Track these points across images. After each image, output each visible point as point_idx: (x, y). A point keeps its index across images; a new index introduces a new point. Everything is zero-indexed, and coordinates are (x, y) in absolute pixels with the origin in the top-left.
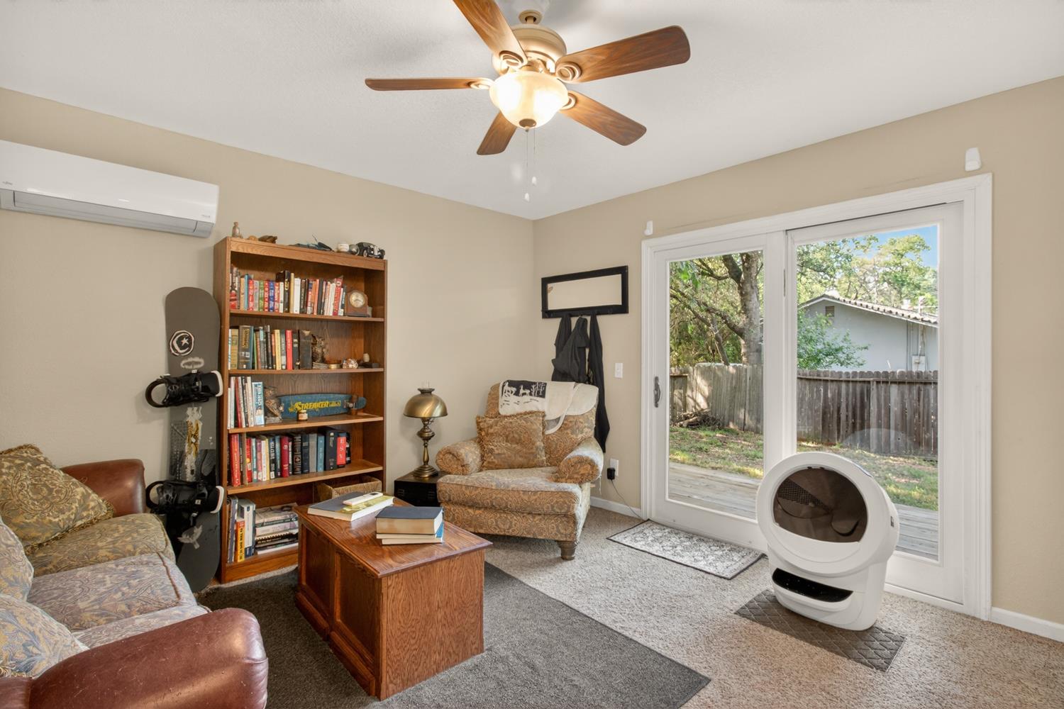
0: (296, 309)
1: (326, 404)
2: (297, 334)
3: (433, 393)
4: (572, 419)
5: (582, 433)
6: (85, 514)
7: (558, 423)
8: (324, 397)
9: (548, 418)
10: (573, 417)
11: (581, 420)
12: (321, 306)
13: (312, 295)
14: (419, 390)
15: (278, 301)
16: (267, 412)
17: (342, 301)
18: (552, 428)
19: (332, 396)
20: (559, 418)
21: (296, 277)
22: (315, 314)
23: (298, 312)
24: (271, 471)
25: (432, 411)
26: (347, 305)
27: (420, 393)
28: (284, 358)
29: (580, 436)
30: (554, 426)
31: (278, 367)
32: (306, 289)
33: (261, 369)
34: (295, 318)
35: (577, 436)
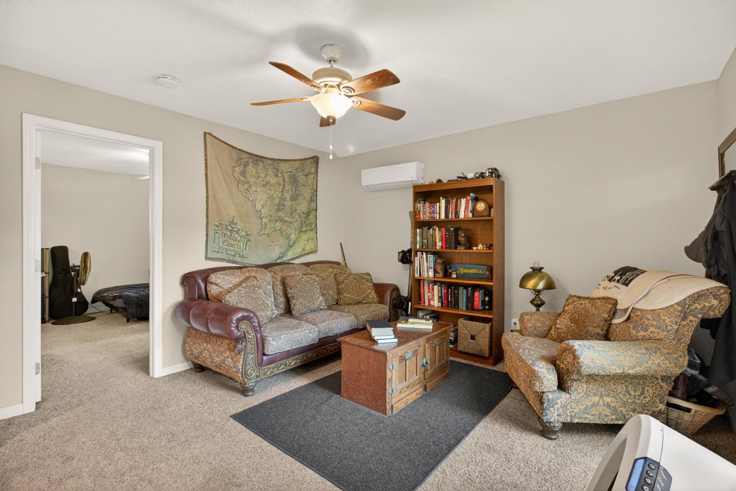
0: (443, 217)
1: (476, 271)
2: (447, 230)
3: (542, 270)
4: (639, 313)
5: (646, 330)
6: (367, 299)
7: (626, 313)
8: (475, 266)
9: (618, 307)
10: (642, 311)
11: (649, 316)
12: (457, 213)
13: (452, 208)
14: (531, 268)
15: (436, 213)
16: (435, 271)
17: (470, 208)
18: (619, 318)
19: (479, 266)
20: (627, 309)
21: (442, 199)
22: (454, 218)
23: (444, 218)
24: (439, 302)
25: (537, 284)
26: (474, 211)
27: (532, 270)
28: (441, 243)
29: (642, 333)
30: (622, 316)
31: (438, 248)
32: (447, 204)
33: (431, 249)
34: (452, 221)
35: (638, 332)
